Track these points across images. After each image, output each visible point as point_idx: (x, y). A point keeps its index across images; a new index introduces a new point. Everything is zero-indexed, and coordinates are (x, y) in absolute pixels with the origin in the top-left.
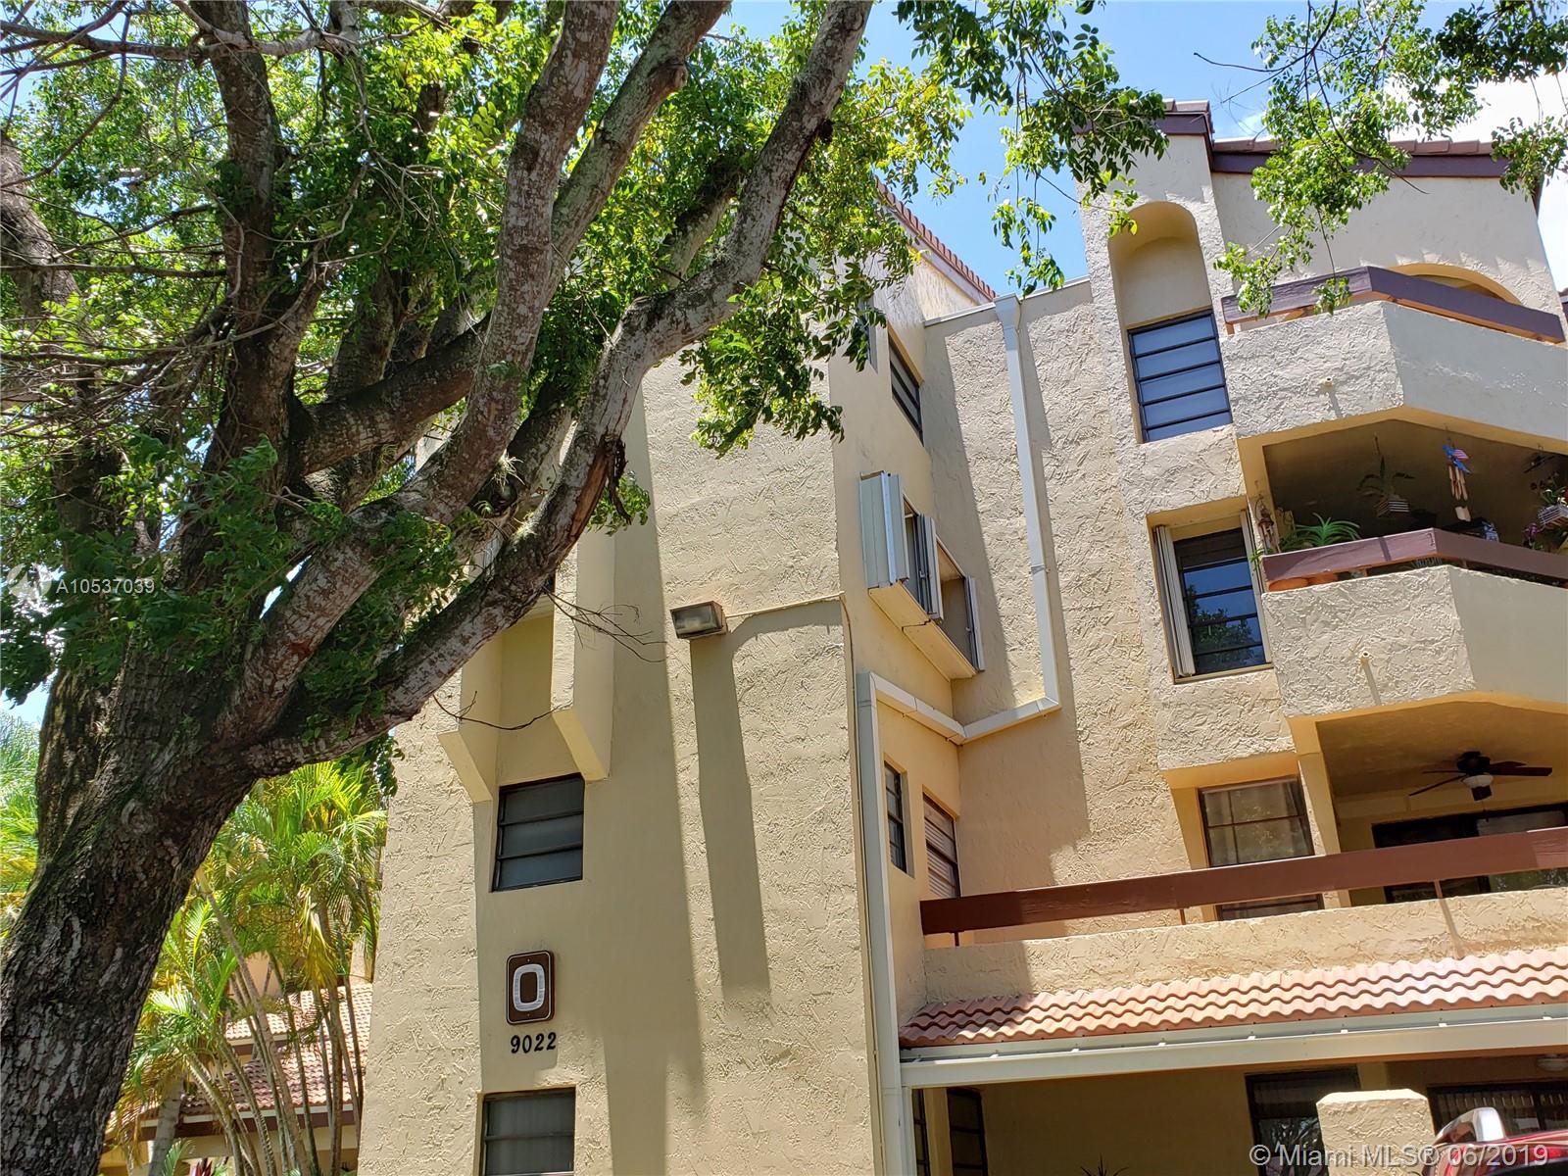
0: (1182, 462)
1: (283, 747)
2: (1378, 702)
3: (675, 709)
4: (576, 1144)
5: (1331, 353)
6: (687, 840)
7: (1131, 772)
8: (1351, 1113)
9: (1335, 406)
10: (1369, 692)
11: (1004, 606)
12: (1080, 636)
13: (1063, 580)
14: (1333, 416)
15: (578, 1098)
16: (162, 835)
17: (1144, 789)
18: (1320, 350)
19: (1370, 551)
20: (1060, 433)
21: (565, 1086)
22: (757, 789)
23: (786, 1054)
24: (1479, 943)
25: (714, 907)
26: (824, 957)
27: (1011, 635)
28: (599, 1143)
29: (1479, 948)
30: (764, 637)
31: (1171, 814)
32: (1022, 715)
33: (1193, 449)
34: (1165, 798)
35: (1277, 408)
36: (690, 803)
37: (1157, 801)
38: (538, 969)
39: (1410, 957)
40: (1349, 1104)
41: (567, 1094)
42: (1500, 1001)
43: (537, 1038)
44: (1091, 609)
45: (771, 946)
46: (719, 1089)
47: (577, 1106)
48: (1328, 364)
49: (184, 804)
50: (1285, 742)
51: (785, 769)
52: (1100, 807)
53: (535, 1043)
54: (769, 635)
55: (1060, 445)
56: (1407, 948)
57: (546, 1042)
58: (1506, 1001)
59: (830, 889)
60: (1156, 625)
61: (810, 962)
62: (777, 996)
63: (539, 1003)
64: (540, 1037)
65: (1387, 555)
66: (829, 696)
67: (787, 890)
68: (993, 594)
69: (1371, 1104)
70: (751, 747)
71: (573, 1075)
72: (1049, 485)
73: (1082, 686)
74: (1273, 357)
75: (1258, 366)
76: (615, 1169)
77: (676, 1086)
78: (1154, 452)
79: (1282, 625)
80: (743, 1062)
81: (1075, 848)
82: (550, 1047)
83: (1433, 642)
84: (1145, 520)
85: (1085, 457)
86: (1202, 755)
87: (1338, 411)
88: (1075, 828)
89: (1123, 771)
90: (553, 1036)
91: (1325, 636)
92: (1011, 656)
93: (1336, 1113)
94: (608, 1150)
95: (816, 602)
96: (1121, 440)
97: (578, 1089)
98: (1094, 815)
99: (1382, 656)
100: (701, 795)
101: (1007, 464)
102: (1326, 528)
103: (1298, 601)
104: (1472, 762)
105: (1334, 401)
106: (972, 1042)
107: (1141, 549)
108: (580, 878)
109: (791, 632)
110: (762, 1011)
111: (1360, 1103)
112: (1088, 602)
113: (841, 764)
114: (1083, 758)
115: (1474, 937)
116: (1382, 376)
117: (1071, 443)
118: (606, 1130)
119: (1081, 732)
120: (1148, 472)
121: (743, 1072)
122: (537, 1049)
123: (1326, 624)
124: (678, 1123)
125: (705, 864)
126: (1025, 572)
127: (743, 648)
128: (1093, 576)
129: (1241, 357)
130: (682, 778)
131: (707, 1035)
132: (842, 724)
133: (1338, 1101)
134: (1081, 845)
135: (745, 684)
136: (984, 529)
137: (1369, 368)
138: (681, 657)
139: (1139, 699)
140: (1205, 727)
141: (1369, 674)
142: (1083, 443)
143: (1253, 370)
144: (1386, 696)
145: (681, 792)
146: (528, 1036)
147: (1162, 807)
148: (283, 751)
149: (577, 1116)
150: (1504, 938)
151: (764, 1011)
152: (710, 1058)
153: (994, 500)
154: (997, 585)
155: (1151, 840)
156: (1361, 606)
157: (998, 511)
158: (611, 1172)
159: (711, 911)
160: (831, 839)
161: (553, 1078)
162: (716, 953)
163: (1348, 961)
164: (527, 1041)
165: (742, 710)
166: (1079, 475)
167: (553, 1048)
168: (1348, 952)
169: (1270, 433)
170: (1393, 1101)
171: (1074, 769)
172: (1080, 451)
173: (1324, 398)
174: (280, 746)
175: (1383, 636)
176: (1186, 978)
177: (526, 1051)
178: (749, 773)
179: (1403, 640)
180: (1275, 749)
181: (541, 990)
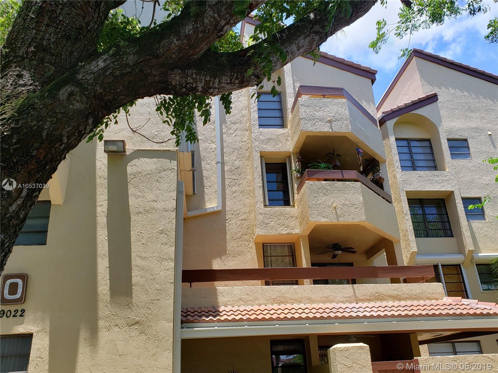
0: (273, 137)
1: (194, 76)
2: (338, 221)
3: (98, 181)
4: (30, 359)
5: (331, 111)
6: (99, 234)
7: (242, 235)
8: (346, 350)
9: (331, 128)
10: (336, 217)
11: (205, 173)
12: (230, 188)
13: (226, 168)
14: (330, 130)
15: (34, 338)
16: (89, 113)
17: (246, 241)
18: (328, 109)
19: (337, 174)
20: (229, 119)
21: (27, 333)
22: (133, 218)
23: (137, 323)
24: (362, 299)
25: (109, 262)
26: (157, 286)
27: (206, 183)
28: (43, 358)
29: (363, 301)
30: (142, 159)
31: (254, 250)
32: (208, 211)
33: (276, 134)
34: (252, 245)
35: (314, 124)
36: (102, 220)
37: (250, 245)
38: (20, 282)
39: (342, 302)
40: (346, 347)
41: (30, 336)
42: (382, 316)
43: (15, 311)
44: (234, 179)
45: (134, 280)
46: (104, 336)
47: (33, 342)
48: (330, 114)
49: (110, 97)
50: (297, 231)
51: (147, 211)
52: (231, 245)
53: (13, 313)
54: (144, 159)
55: (229, 123)
56: (342, 299)
57: (19, 313)
58: (383, 316)
59: (163, 259)
60: (260, 187)
61: (152, 287)
62: (135, 300)
63: (18, 296)
64: (16, 311)
65: (343, 177)
66: (169, 187)
67: (144, 258)
68: (201, 168)
69: (353, 348)
70: (132, 201)
71: (32, 328)
72: (224, 136)
73: (229, 204)
74: (314, 108)
75: (310, 110)
76: (51, 369)
77: (84, 334)
78: (264, 132)
79: (311, 192)
80: (117, 325)
81: (221, 258)
82: (21, 316)
83: (355, 205)
84: (259, 153)
85: (237, 129)
86: (271, 231)
87: (332, 129)
88: (222, 252)
89: (239, 235)
90: (23, 311)
91: (324, 198)
92: (205, 190)
93: (341, 350)
94: (47, 361)
95: (166, 150)
96: (254, 125)
97: (34, 334)
98: (229, 248)
99: (340, 206)
100: (107, 217)
101: (210, 125)
102: (323, 165)
103: (317, 185)
104: (336, 247)
105: (331, 126)
106: (207, 322)
107: (257, 162)
108: (45, 244)
109: (155, 160)
110: (128, 305)
111: (349, 347)
112: (234, 177)
113: (172, 213)
114: (227, 228)
115: (361, 297)
116: (345, 122)
117: (233, 123)
118: (47, 353)
119: (227, 220)
120: (261, 138)
121: (117, 329)
122: (14, 316)
123: (325, 194)
124: (83, 350)
125: (107, 245)
126: (213, 163)
127: (132, 162)
128: (236, 169)
129: (305, 105)
130: (99, 209)
131: (101, 314)
132: (174, 198)
133: (342, 346)
134: (223, 258)
135: (132, 176)
136: (200, 145)
137: (342, 118)
138: (103, 160)
139: (247, 211)
140: (272, 223)
141: (336, 212)
142: (236, 124)
143: (308, 110)
144: (341, 219)
145: (98, 215)
146: (10, 311)
147: (251, 248)
148: (193, 79)
149: (33, 346)
150: (369, 298)
151: (129, 305)
152: (101, 323)
153: (205, 136)
154: (203, 165)
155: (247, 258)
156: (335, 190)
157: (206, 140)
158: (48, 371)
159: (108, 264)
160: (165, 240)
161: (21, 329)
162: (109, 281)
163: (324, 302)
164: (9, 313)
165: (130, 186)
166: (234, 135)
167: (23, 316)
168: (324, 299)
169: (312, 131)
170: (359, 347)
171: (223, 231)
172: (235, 127)
173: (328, 124)
174: (192, 75)
175: (341, 200)
176: (272, 304)
177: (7, 317)
178: (131, 211)
179: (347, 203)
180: (294, 233)
181: (20, 290)
